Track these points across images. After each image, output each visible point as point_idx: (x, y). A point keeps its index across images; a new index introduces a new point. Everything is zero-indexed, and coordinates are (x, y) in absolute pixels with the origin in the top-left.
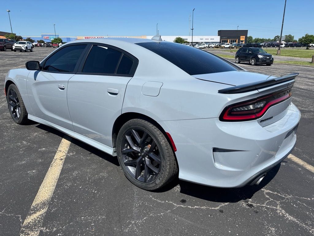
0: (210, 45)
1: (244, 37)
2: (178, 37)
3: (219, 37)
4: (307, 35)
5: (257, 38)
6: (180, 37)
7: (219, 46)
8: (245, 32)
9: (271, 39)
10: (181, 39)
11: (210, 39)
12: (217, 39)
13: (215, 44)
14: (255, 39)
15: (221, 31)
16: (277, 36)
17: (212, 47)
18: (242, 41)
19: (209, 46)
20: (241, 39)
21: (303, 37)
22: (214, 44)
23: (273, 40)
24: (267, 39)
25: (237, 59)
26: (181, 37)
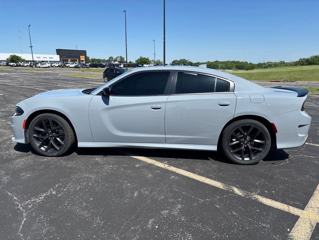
0: (53, 65)
1: (84, 57)
2: (12, 54)
3: (59, 55)
4: (141, 57)
5: (93, 58)
6: (15, 54)
7: (64, 65)
8: (84, 53)
9: (106, 60)
10: (18, 57)
11: (48, 58)
12: (57, 58)
13: (59, 64)
14: (92, 59)
15: (59, 49)
16: (111, 57)
17: (56, 67)
18: (83, 61)
19: (51, 65)
20: (82, 59)
21: (139, 59)
22: (57, 63)
23: (108, 60)
24: (102, 59)
25: (106, 78)
26: (17, 55)
